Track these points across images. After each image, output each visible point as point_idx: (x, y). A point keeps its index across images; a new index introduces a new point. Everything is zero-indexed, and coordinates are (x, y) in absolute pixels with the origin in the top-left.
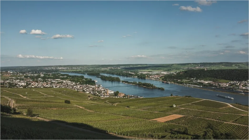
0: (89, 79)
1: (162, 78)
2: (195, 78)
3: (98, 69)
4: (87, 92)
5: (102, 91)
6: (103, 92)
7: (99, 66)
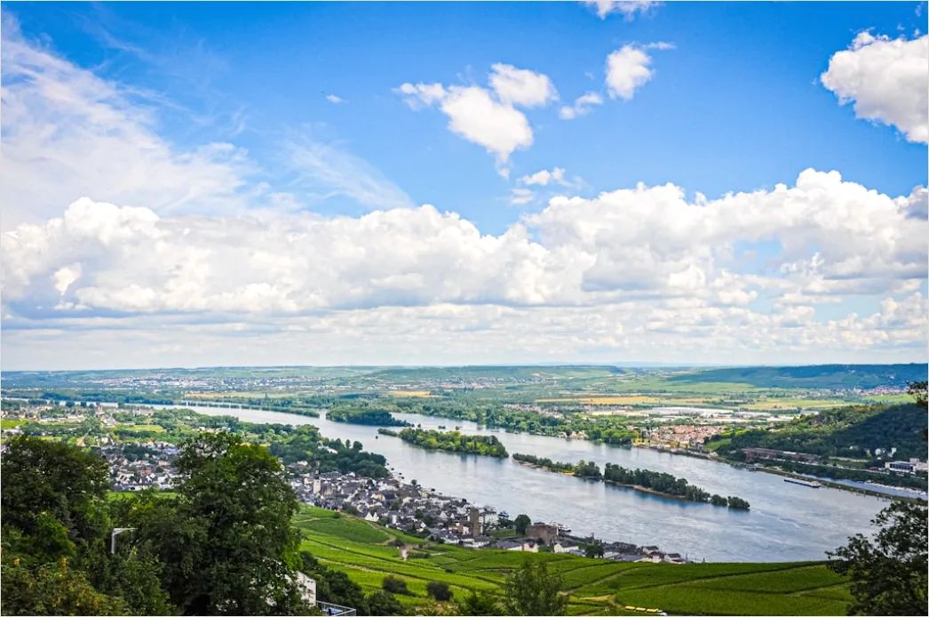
0: (348, 442)
1: (718, 444)
2: (894, 450)
3: (370, 388)
4: (369, 517)
5: (439, 513)
6: (443, 515)
7: (374, 375)
